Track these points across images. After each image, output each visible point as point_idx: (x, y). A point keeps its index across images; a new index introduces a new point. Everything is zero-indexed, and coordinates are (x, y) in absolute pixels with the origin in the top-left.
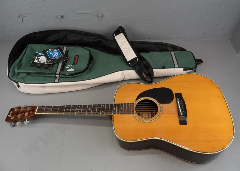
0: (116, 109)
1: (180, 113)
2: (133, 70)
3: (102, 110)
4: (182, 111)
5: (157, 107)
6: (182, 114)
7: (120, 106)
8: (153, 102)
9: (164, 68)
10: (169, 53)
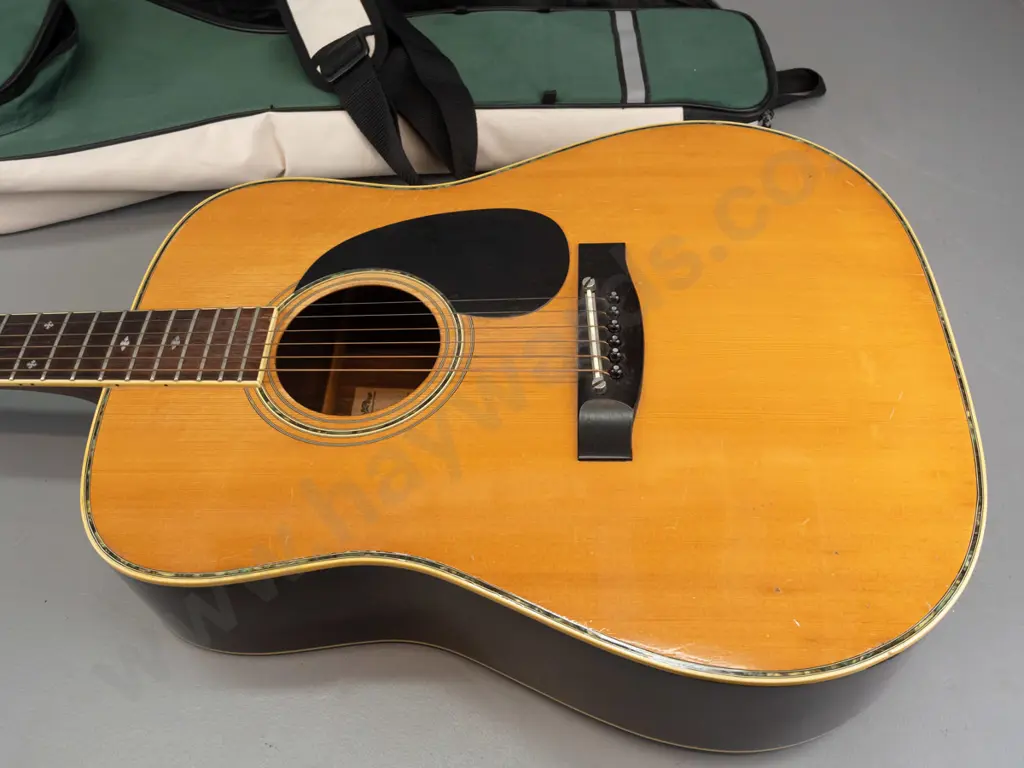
0: (129, 350)
1: (592, 374)
2: (341, 109)
3: (30, 353)
4: (609, 360)
5: (436, 335)
6: (603, 385)
7: (168, 330)
8: (415, 299)
9: (549, 100)
10: (604, 15)
